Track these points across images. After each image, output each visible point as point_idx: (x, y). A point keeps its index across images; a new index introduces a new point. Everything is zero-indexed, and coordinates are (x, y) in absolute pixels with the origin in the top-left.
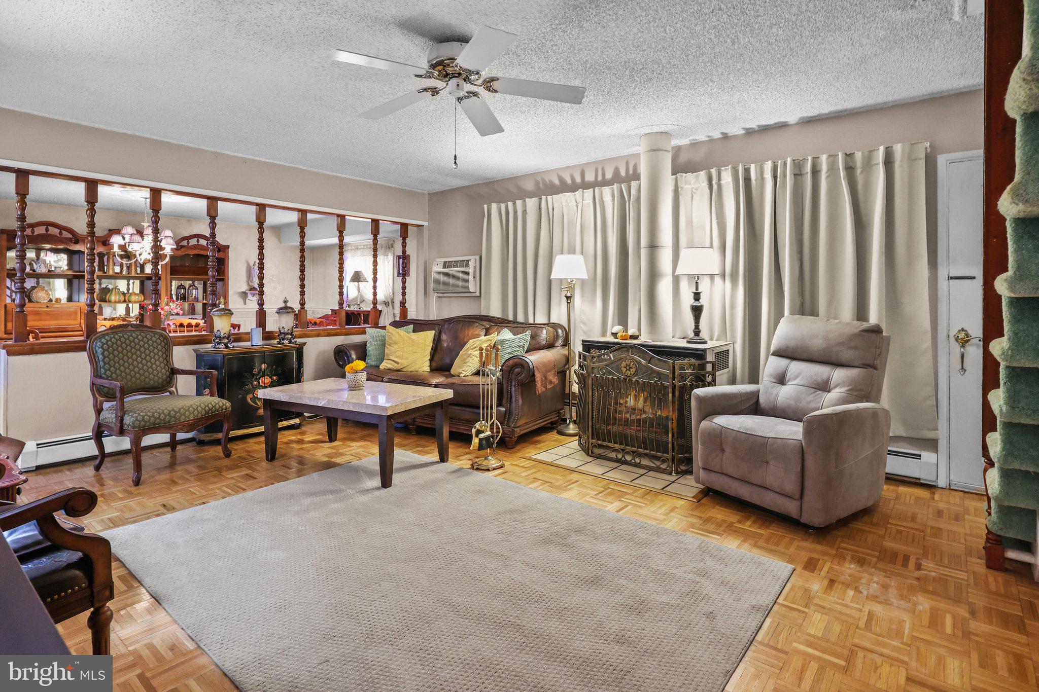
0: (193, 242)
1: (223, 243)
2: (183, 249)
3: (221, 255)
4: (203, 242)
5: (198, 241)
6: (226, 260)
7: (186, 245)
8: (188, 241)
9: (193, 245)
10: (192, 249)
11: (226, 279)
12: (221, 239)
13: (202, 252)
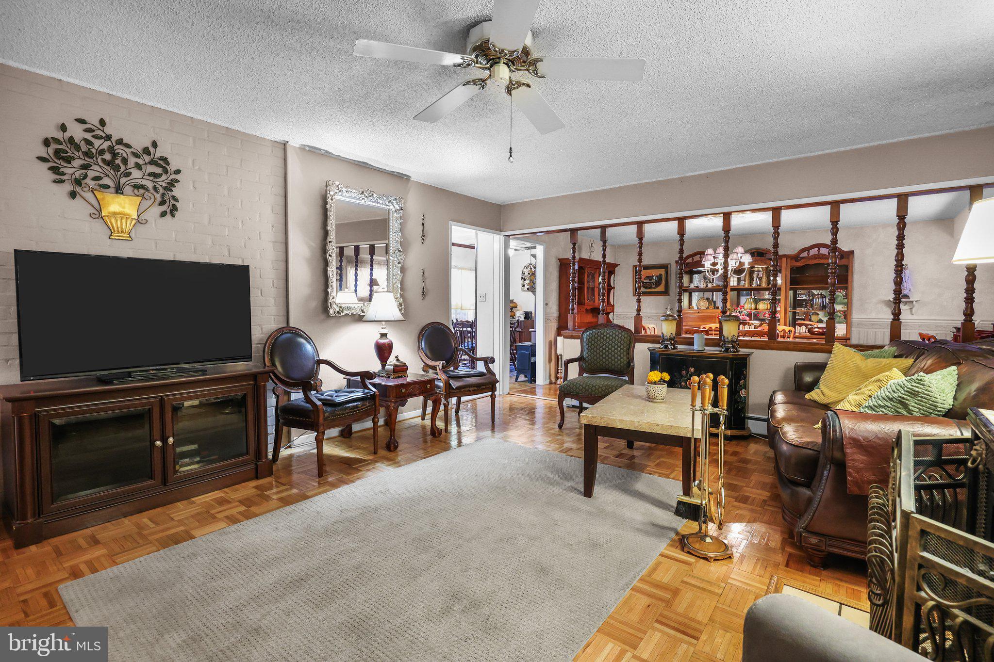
0: (813, 252)
1: (845, 248)
2: (803, 260)
3: (844, 262)
4: (824, 251)
5: (819, 250)
6: (850, 268)
7: (806, 255)
8: (809, 252)
9: (813, 256)
10: (812, 259)
11: (849, 288)
12: (844, 245)
13: (822, 261)
